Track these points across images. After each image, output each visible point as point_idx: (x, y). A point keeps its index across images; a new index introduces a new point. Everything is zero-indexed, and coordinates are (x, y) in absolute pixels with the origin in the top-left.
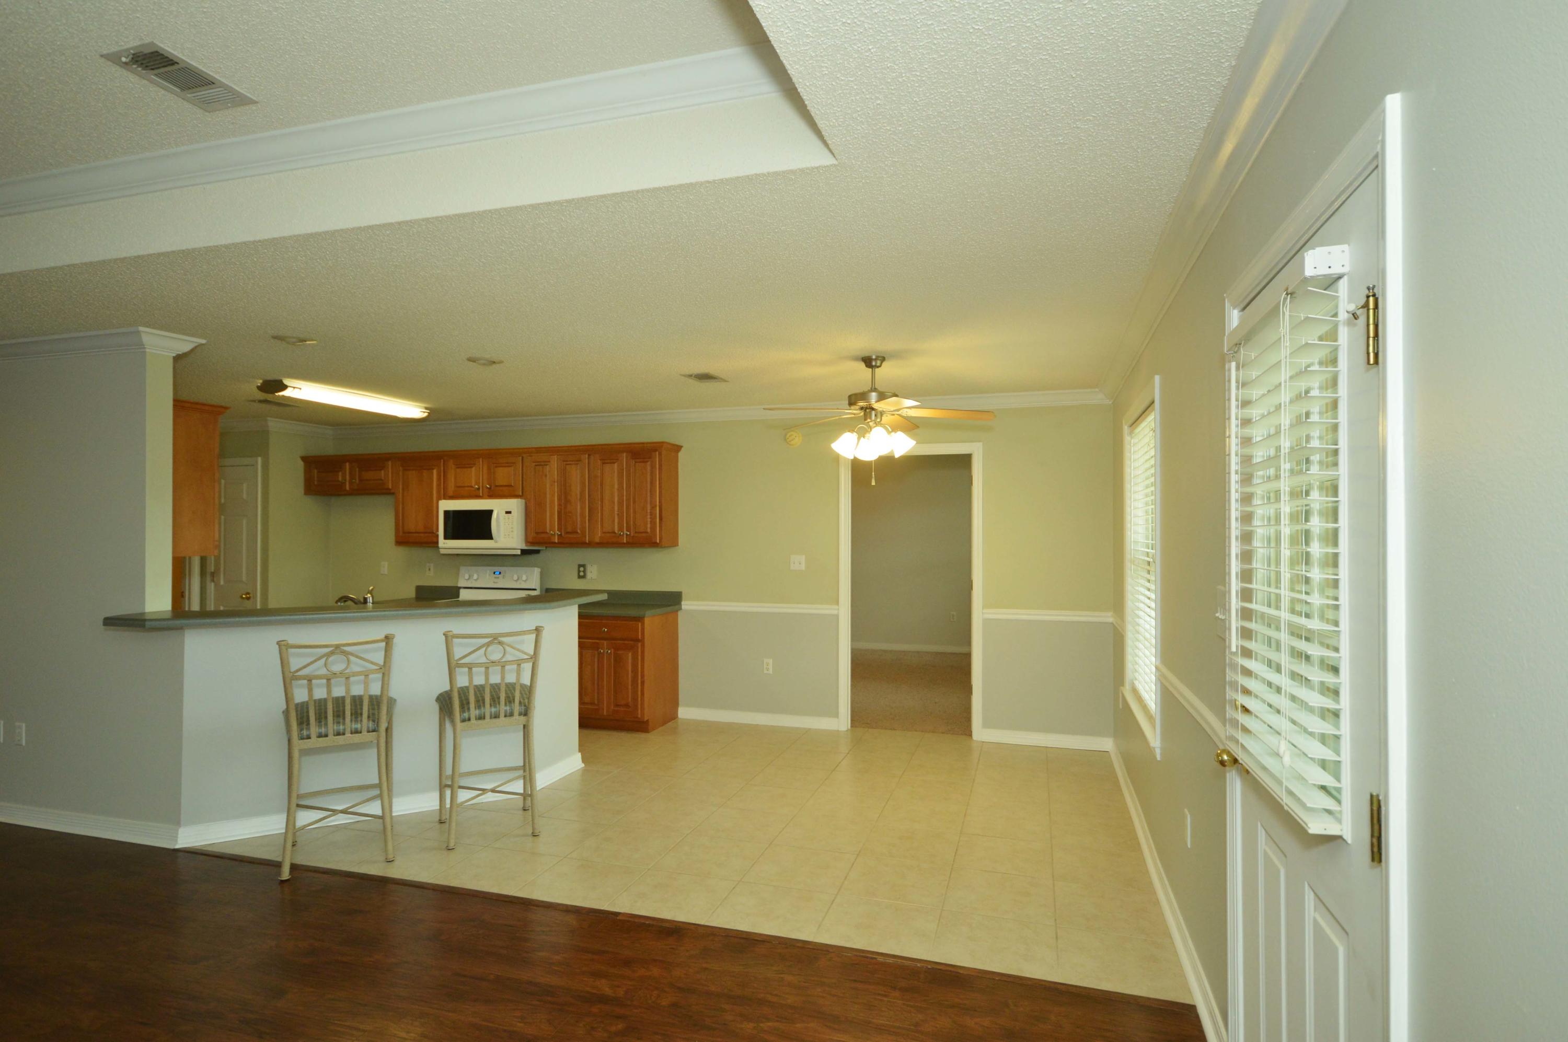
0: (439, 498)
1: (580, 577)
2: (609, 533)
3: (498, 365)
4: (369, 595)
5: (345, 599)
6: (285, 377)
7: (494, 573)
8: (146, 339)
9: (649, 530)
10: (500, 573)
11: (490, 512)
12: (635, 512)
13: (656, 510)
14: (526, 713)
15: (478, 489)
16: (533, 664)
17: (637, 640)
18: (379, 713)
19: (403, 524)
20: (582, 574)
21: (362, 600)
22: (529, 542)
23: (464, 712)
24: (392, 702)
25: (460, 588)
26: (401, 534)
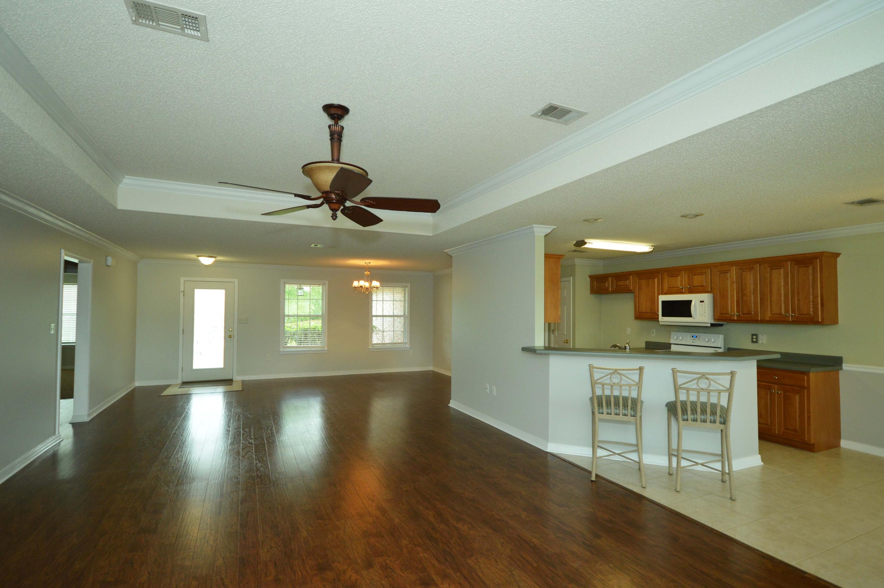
0: (659, 294)
1: (753, 342)
2: (777, 314)
3: (700, 217)
4: (627, 345)
5: (615, 346)
6: (586, 239)
7: (693, 337)
8: (535, 229)
9: (812, 313)
10: (696, 337)
11: (690, 302)
12: (799, 300)
13: (818, 299)
14: (724, 422)
15: (682, 288)
16: (729, 393)
17: (805, 388)
18: (636, 407)
19: (639, 308)
20: (755, 340)
21: (624, 347)
22: (715, 319)
23: (684, 415)
24: (642, 402)
25: (671, 344)
26: (638, 313)
